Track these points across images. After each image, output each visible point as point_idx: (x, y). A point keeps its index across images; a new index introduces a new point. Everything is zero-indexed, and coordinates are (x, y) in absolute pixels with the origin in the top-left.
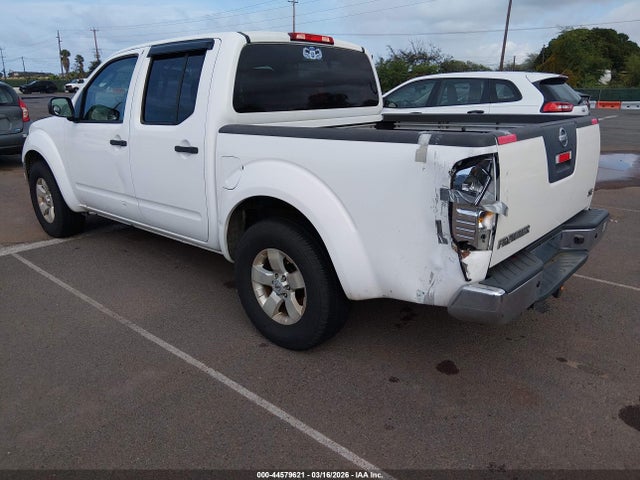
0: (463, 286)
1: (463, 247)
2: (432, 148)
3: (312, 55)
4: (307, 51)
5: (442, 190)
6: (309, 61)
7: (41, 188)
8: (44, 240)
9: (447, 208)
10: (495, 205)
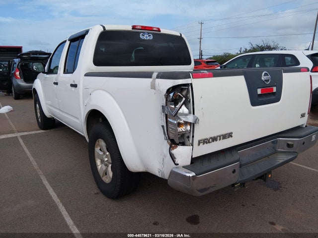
0: (174, 168)
1: (173, 143)
2: (158, 80)
3: (146, 37)
4: (142, 35)
5: (162, 106)
6: (144, 40)
7: (37, 105)
8: (37, 130)
9: (165, 118)
10: (188, 117)
